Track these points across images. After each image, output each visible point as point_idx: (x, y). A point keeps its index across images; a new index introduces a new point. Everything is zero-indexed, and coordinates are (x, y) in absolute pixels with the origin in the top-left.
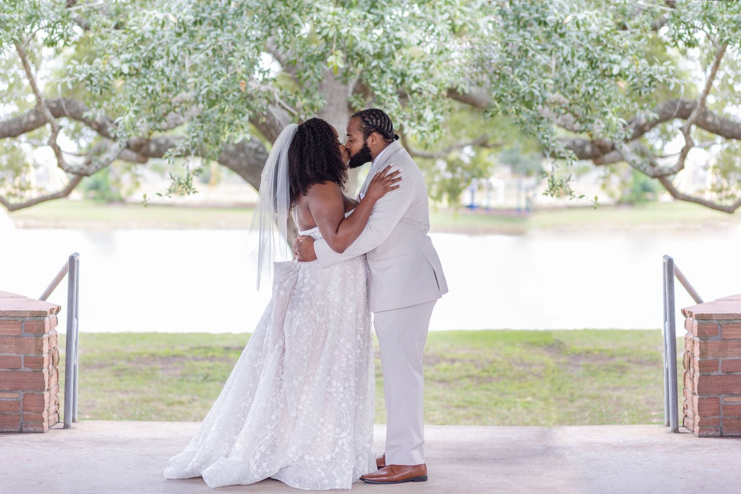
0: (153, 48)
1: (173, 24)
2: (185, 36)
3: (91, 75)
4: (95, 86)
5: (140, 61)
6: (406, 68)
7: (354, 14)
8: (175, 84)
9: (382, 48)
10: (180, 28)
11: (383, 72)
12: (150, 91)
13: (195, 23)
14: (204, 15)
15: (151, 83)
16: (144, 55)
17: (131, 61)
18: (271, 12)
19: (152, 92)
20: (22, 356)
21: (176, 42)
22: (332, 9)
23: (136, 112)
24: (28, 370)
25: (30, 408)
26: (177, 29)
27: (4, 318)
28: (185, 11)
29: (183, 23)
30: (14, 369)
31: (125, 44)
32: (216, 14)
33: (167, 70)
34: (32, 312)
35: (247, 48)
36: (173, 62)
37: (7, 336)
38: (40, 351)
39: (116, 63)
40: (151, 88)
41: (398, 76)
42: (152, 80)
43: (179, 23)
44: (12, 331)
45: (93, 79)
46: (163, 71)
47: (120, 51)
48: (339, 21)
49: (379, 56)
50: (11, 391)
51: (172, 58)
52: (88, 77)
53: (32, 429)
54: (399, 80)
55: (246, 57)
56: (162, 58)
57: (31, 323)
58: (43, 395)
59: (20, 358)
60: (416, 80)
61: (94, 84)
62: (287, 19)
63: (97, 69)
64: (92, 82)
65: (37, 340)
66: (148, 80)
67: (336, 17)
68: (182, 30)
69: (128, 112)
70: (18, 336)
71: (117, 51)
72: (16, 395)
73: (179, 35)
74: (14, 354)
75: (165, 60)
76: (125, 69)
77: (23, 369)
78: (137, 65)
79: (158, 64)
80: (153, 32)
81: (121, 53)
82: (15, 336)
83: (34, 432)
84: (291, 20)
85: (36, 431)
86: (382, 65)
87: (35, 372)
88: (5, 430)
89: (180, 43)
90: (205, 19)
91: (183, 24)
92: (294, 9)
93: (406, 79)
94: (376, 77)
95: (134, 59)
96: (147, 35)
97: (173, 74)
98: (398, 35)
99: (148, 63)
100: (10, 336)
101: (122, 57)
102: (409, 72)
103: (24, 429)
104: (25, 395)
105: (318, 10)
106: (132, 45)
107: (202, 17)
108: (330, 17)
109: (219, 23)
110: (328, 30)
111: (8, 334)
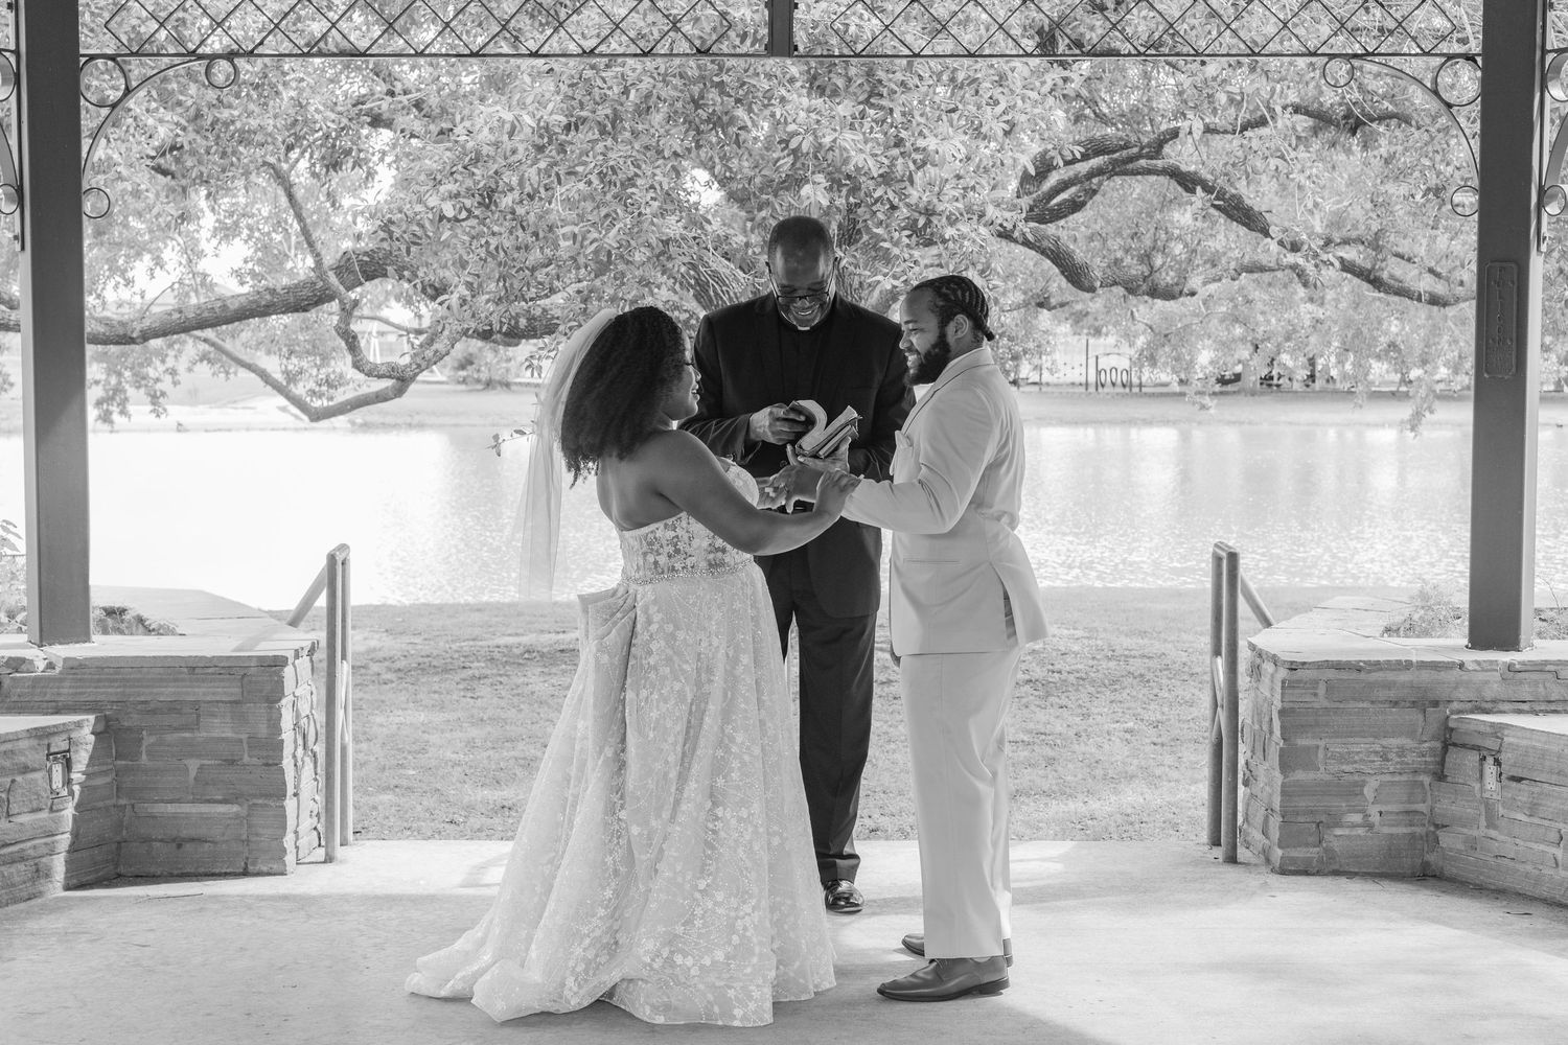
0: (496, 173)
1: (529, 130)
2: (552, 150)
3: (391, 221)
4: (397, 239)
5: (473, 196)
6: (935, 200)
7: (845, 108)
8: (536, 234)
9: (892, 165)
10: (541, 136)
11: (893, 208)
12: (492, 248)
13: (568, 128)
14: (584, 114)
15: (494, 234)
16: (481, 184)
17: (457, 195)
18: (697, 106)
19: (497, 248)
20: (244, 737)
21: (536, 161)
22: (805, 101)
23: (469, 285)
24: (255, 760)
25: (261, 831)
26: (539, 142)
27: (210, 670)
28: (550, 106)
29: (547, 128)
30: (232, 762)
31: (448, 168)
32: (604, 111)
33: (520, 211)
34: (260, 658)
35: (658, 171)
36: (531, 197)
37: (217, 702)
38: (275, 727)
39: (433, 201)
40: (494, 242)
41: (920, 213)
42: (496, 229)
43: (539, 128)
44: (225, 693)
45: (393, 228)
46: (513, 212)
47: (439, 177)
48: (818, 121)
49: (886, 179)
50: (225, 801)
51: (528, 189)
52: (385, 224)
53: (265, 869)
54: (921, 222)
55: (658, 187)
56: (511, 189)
57: (260, 679)
58: (283, 807)
59: (241, 741)
60: (952, 221)
61: (396, 235)
62: (725, 119)
63: (401, 212)
64: (391, 234)
65: (271, 708)
66: (488, 228)
67: (813, 115)
68: (546, 140)
69: (456, 286)
70: (236, 702)
71: (435, 179)
72: (235, 808)
73: (540, 149)
74: (229, 734)
75: (516, 195)
76: (449, 212)
77: (246, 759)
78: (468, 203)
79: (506, 201)
80: (497, 145)
81: (440, 183)
82: (230, 702)
83: (269, 874)
84: (732, 120)
85: (273, 871)
86: (891, 195)
87: (267, 765)
88: (217, 871)
89: (543, 165)
90: (585, 120)
91: (546, 130)
92: (738, 101)
93: (935, 220)
94: (880, 216)
95: (463, 191)
96: (486, 150)
97: (532, 218)
98: (921, 143)
99: (488, 198)
100: (222, 702)
101: (442, 189)
102: (940, 208)
103: (251, 868)
104: (251, 807)
105: (783, 100)
106: (460, 167)
107: (579, 118)
108: (802, 114)
109: (609, 127)
110: (800, 138)
111: (218, 698)
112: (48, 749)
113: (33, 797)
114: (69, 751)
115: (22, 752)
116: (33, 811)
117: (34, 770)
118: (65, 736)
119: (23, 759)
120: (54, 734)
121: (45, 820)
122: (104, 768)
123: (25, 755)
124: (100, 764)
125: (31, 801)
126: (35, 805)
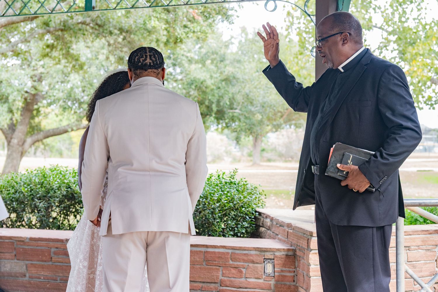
112: (264, 256)
113: (255, 273)
114: (274, 259)
115: (251, 255)
116: (256, 278)
117: (257, 263)
118: (272, 253)
119: (251, 258)
120: (267, 251)
121: (260, 283)
122: (291, 270)
123: (253, 257)
124: (288, 268)
125: (255, 275)
126: (256, 276)
